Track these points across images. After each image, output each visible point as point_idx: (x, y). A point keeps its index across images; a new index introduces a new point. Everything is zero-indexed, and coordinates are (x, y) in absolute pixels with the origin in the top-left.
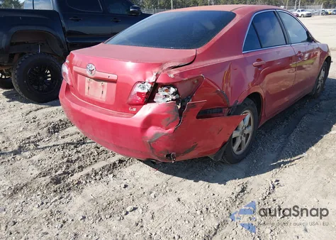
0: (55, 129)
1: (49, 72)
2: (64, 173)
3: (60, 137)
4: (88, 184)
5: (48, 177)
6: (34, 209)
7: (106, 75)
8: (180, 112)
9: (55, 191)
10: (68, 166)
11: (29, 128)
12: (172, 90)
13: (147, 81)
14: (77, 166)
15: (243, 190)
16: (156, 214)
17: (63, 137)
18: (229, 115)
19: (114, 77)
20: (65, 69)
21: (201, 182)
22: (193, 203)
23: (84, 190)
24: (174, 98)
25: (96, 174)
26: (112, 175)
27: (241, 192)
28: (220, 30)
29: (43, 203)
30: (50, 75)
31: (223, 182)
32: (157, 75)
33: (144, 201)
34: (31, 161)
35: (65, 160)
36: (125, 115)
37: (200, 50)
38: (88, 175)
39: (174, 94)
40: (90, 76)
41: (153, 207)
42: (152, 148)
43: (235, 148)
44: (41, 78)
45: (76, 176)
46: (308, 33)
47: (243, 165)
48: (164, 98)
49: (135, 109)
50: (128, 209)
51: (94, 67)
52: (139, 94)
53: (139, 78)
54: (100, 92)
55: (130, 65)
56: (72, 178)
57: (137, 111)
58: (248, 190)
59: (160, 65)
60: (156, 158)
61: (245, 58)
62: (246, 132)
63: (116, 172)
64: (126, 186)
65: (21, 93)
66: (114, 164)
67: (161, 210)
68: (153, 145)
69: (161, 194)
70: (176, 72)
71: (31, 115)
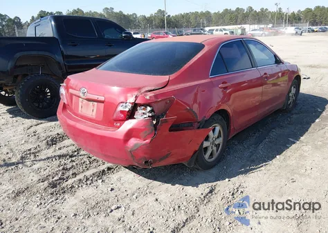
0: (53, 142)
1: (48, 91)
2: (60, 179)
3: (57, 148)
4: (80, 188)
5: (46, 182)
6: (34, 208)
7: (95, 97)
8: (155, 126)
9: (51, 194)
10: (63, 173)
11: (30, 141)
12: (149, 109)
13: (128, 101)
14: (71, 173)
15: (211, 192)
16: (136, 212)
17: (60, 149)
18: (199, 128)
19: (102, 98)
20: (62, 91)
21: (177, 185)
22: (168, 203)
23: (76, 193)
24: (150, 115)
25: (87, 179)
26: (101, 180)
27: (209, 193)
28: (190, 60)
29: (41, 204)
30: (49, 94)
31: (196, 185)
32: (136, 97)
33: (127, 201)
34: (32, 169)
35: (61, 168)
36: (111, 129)
37: (173, 76)
38: (80, 180)
39: (150, 112)
40: (83, 97)
41: (134, 206)
42: (132, 156)
43: (207, 156)
44: (41, 96)
45: (70, 181)
46: (276, 56)
47: (214, 171)
48: (142, 116)
49: (119, 124)
50: (113, 208)
51: (86, 91)
52: (122, 112)
53: (122, 99)
54: (91, 111)
55: (116, 89)
56: (67, 183)
57: (121, 126)
58: (216, 191)
59: (139, 89)
60: (137, 165)
61: (211, 82)
62: (217, 142)
63: (104, 177)
64: (112, 190)
65: (23, 110)
66: (104, 171)
67: (141, 208)
68: (133, 153)
69: (142, 196)
70: (151, 94)
71: (32, 129)
